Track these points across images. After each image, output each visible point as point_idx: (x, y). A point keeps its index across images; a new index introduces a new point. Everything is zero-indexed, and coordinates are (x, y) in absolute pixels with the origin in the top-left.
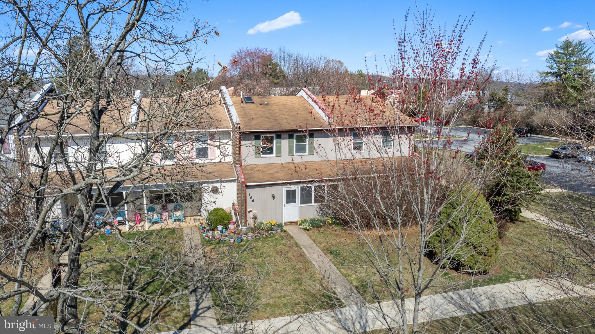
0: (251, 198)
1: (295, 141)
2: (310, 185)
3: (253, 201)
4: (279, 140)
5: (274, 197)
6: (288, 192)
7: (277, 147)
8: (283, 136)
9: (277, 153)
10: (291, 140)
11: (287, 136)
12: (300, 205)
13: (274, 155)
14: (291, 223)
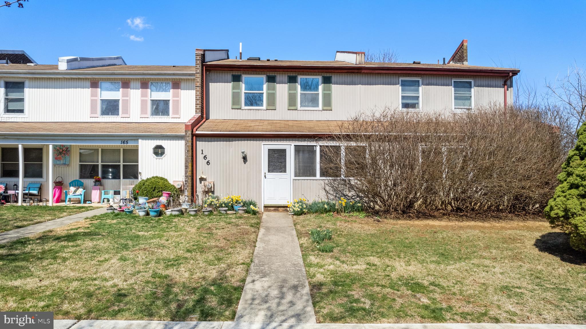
0: (205, 157)
1: (299, 87)
2: (313, 143)
3: (208, 163)
4: (272, 84)
5: (245, 159)
6: (272, 152)
7: (269, 95)
8: (278, 78)
9: (269, 104)
10: (292, 84)
11: (285, 78)
12: (293, 177)
13: (264, 107)
14: (277, 208)
